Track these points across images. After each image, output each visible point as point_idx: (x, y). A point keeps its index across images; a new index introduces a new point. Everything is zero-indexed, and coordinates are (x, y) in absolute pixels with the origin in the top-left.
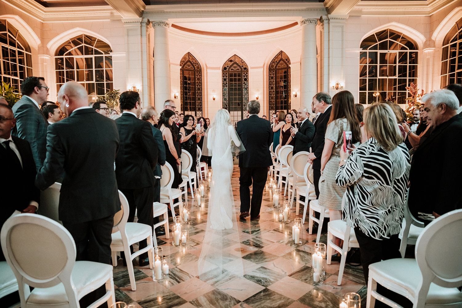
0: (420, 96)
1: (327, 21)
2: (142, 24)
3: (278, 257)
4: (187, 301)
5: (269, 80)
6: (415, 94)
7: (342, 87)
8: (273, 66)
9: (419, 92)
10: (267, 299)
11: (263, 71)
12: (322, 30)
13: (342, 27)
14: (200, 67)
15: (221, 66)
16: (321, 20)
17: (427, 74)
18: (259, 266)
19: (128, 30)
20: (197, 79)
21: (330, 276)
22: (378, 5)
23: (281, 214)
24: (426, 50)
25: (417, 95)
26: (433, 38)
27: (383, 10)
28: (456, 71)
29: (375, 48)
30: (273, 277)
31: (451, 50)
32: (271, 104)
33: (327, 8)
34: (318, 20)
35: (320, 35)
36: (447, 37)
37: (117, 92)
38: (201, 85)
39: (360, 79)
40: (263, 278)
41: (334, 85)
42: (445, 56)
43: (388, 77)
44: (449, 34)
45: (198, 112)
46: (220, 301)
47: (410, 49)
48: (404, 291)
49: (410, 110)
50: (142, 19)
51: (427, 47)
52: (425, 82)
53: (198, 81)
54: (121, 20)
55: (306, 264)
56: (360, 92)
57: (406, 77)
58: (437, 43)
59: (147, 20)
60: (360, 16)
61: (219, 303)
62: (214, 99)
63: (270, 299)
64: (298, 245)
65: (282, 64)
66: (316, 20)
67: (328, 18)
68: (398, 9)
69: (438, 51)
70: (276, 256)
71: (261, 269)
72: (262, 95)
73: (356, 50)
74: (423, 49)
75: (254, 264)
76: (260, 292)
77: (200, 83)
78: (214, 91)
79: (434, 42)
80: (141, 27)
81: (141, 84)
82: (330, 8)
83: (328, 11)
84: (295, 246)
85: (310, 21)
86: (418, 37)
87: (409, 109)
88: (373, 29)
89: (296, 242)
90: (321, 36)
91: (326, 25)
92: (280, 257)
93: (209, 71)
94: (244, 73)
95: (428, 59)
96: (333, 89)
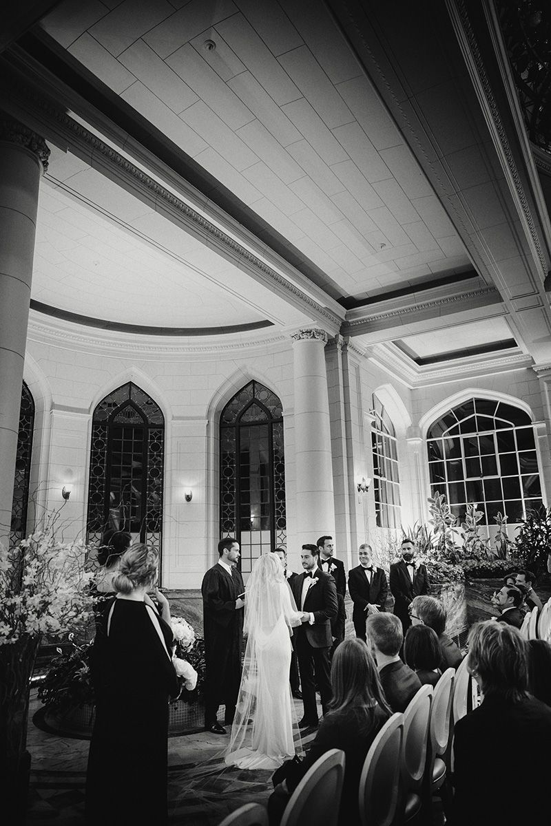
1: (341, 348)
7: (367, 488)
13: (357, 368)
14: (31, 403)
32: (225, 516)
33: (346, 323)
38: (29, 454)
53: (22, 442)
57: (392, 481)
72: (204, 488)
74: (407, 438)
77: (26, 447)
91: (340, 355)
93: (58, 414)
95: (416, 456)
96: (359, 490)
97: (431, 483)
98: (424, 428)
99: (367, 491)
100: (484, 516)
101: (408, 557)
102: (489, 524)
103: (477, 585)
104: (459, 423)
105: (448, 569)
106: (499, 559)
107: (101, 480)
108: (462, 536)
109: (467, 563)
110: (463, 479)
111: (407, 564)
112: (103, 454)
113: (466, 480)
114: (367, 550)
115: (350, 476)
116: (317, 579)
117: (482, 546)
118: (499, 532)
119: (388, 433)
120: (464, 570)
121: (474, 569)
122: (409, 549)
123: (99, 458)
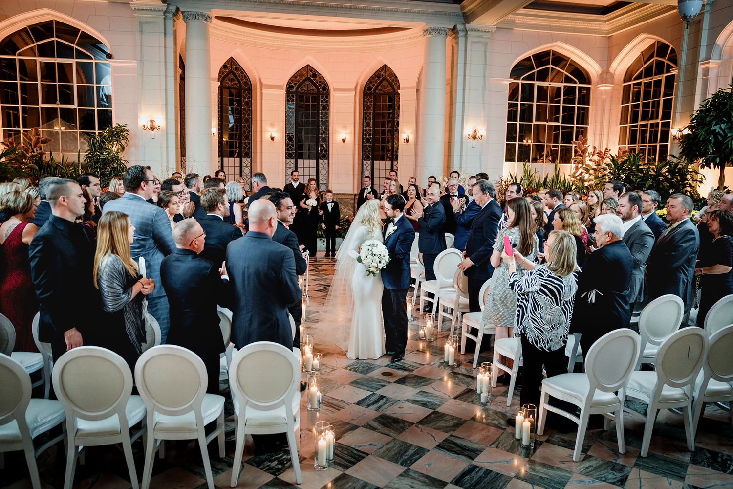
0: (591, 156)
1: (464, 33)
2: (167, 14)
3: (435, 380)
4: (359, 425)
5: (363, 111)
6: (584, 153)
7: (481, 136)
8: (370, 89)
9: (590, 150)
10: (439, 420)
11: (355, 95)
12: (455, 45)
13: (486, 44)
14: (249, 83)
15: (284, 82)
16: (454, 30)
17: (602, 123)
18: (418, 390)
19: (141, 23)
20: (245, 103)
21: (496, 397)
22: (538, 15)
23: (422, 330)
24: (602, 86)
25: (587, 154)
26: (611, 70)
27: (545, 23)
28: (640, 123)
29: (530, 78)
30: (438, 401)
31: (634, 89)
32: (365, 151)
33: (464, 13)
34: (449, 29)
35: (450, 52)
36: (629, 71)
37: (123, 127)
38: (251, 114)
39: (508, 124)
40: (428, 402)
41: (471, 133)
42: (625, 99)
43: (547, 122)
44: (631, 67)
45: (244, 160)
46: (393, 424)
47: (580, 83)
48: (574, 400)
49: (576, 175)
50: (168, 7)
51: (602, 83)
52: (598, 132)
53: (246, 107)
54: (129, 4)
55: (468, 386)
56: (507, 144)
57: (573, 124)
58: (616, 77)
59: (175, 9)
60: (512, 29)
61: (393, 426)
62: (272, 139)
63: (442, 420)
64: (452, 367)
65: (385, 86)
66: (447, 30)
67: (466, 28)
68: (566, 23)
69: (618, 89)
70: (432, 380)
71: (421, 393)
72: (352, 135)
73: (504, 80)
74: (598, 85)
75: (411, 388)
76: (430, 414)
77: (249, 109)
78: (272, 125)
79: (612, 76)
80: (165, 19)
81: (164, 117)
82: (468, 14)
83: (467, 17)
84: (450, 369)
85: (439, 31)
86: (591, 66)
87: (575, 173)
88: (529, 50)
89: (450, 364)
90: (453, 54)
91: (461, 40)
92: (437, 380)
93: (265, 91)
94: (322, 97)
95: (604, 100)
99: (481, 139)
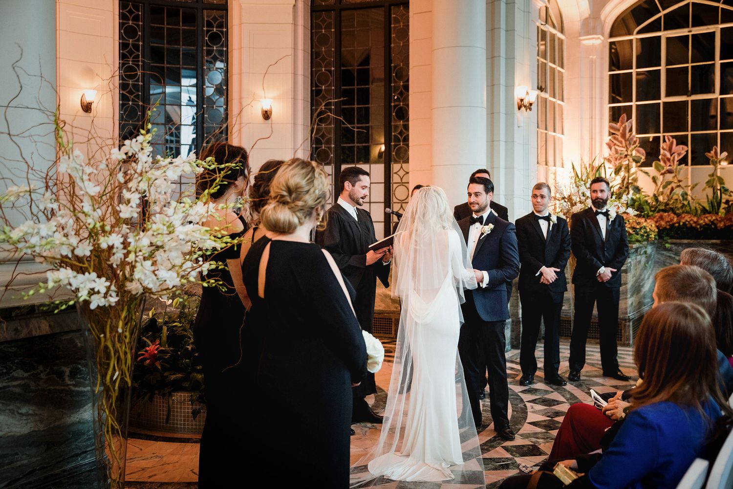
5: (312, 48)
95: (592, 62)
96: (519, 108)
97: (610, 103)
98: (607, 21)
99: (530, 109)
100: (687, 151)
101: (599, 203)
102: (692, 165)
103: (674, 247)
104: (662, 13)
105: (639, 223)
106: (709, 213)
107: (136, 86)
108: (654, 180)
109: (661, 218)
110: (659, 99)
111: (598, 213)
112: (136, 47)
113: (664, 99)
114: (544, 191)
115: (510, 86)
116: (491, 226)
117: (685, 195)
118: (713, 175)
119: (554, 27)
120: (658, 227)
121: (672, 226)
122: (602, 191)
123: (131, 52)
